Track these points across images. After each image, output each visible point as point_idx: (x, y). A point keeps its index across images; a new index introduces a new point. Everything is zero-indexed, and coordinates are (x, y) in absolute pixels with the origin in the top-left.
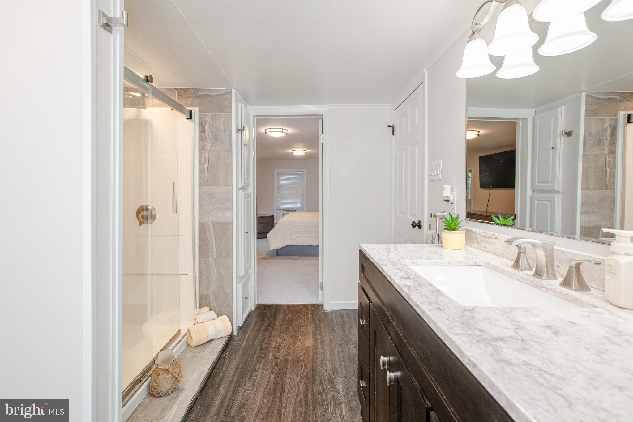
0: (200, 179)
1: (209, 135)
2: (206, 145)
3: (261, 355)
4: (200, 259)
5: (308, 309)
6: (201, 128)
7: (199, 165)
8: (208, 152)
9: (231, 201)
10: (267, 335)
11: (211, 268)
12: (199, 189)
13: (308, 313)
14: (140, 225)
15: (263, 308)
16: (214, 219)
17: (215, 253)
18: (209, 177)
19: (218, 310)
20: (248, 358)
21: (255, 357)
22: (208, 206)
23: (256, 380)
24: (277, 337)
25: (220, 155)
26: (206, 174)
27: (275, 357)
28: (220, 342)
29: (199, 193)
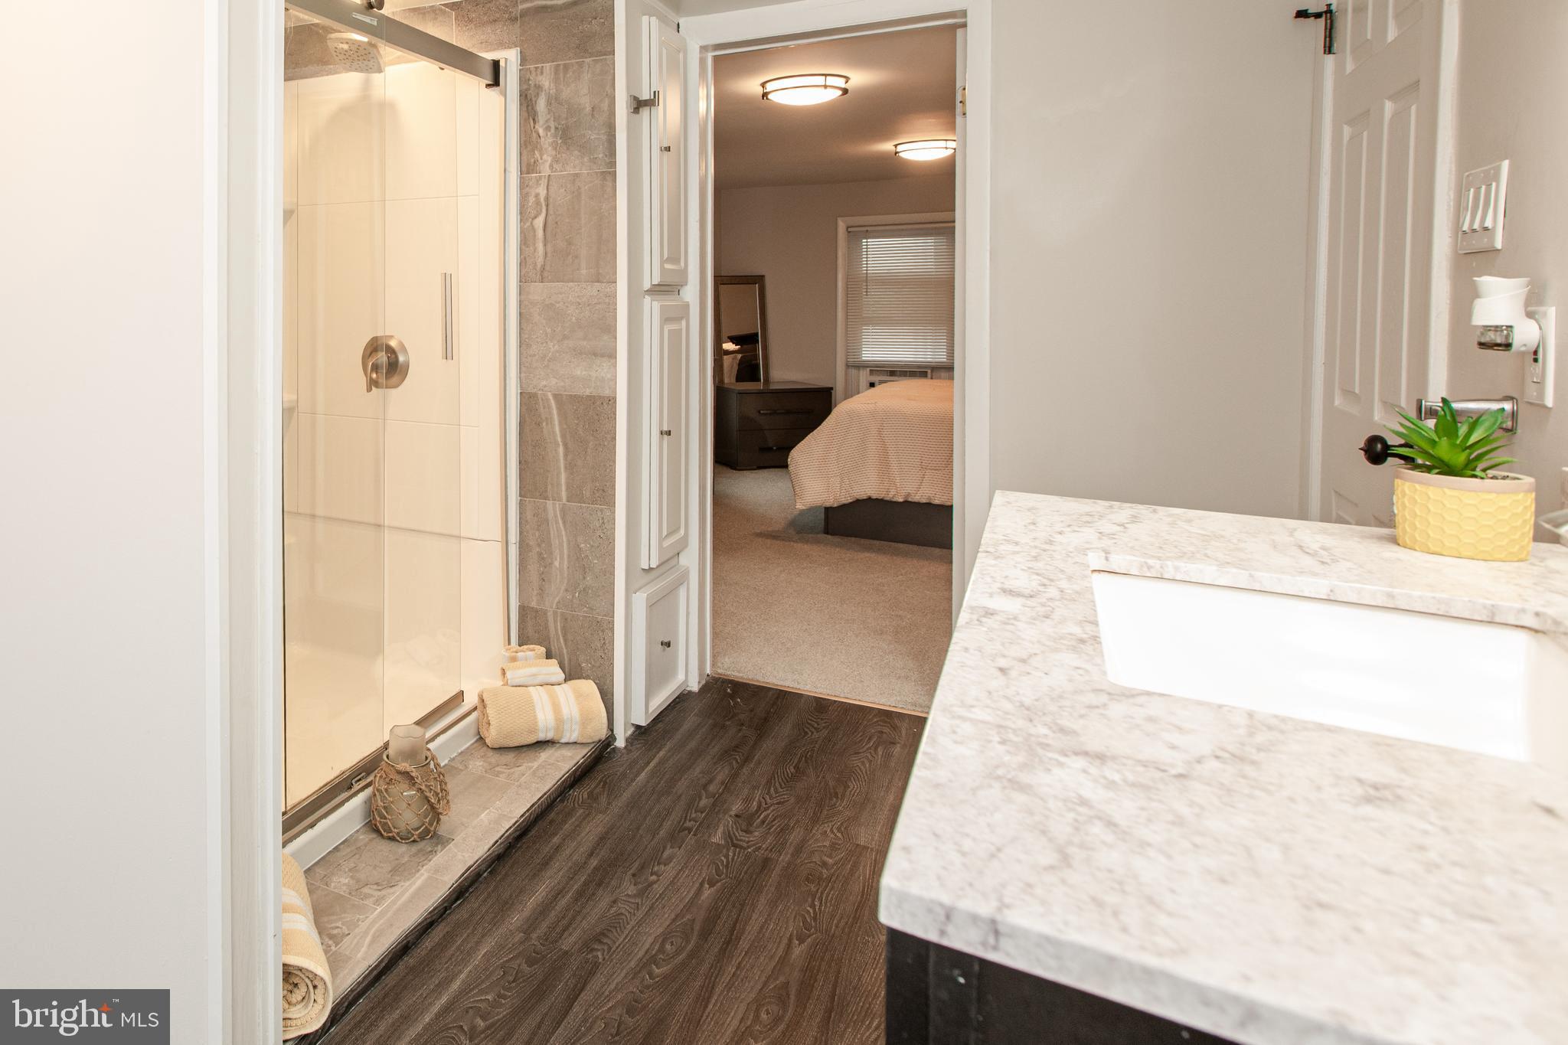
0: (523, 263)
1: (548, 128)
2: (540, 161)
3: (688, 824)
4: (521, 500)
5: (895, 728)
6: (525, 109)
7: (521, 220)
8: (546, 181)
9: (611, 330)
10: (722, 774)
11: (551, 530)
12: (521, 291)
13: (894, 743)
14: (369, 390)
15: (729, 690)
16: (562, 384)
17: (564, 488)
18: (549, 255)
19: (570, 660)
20: (645, 819)
21: (667, 825)
22: (544, 345)
23: (655, 886)
24: (755, 788)
25: (580, 188)
26: (540, 246)
27: (731, 841)
28: (569, 754)
29: (521, 303)
